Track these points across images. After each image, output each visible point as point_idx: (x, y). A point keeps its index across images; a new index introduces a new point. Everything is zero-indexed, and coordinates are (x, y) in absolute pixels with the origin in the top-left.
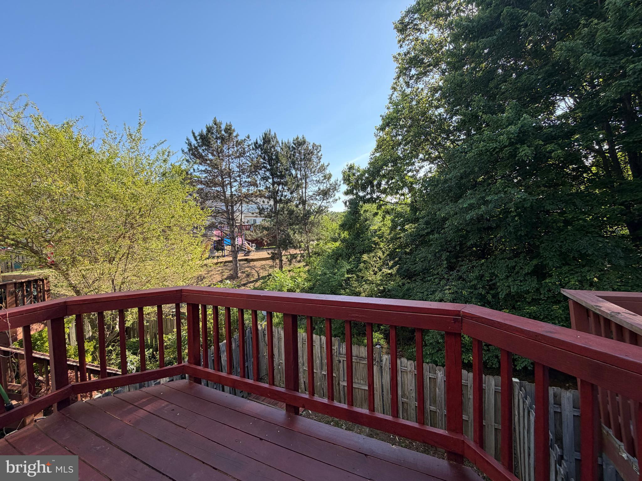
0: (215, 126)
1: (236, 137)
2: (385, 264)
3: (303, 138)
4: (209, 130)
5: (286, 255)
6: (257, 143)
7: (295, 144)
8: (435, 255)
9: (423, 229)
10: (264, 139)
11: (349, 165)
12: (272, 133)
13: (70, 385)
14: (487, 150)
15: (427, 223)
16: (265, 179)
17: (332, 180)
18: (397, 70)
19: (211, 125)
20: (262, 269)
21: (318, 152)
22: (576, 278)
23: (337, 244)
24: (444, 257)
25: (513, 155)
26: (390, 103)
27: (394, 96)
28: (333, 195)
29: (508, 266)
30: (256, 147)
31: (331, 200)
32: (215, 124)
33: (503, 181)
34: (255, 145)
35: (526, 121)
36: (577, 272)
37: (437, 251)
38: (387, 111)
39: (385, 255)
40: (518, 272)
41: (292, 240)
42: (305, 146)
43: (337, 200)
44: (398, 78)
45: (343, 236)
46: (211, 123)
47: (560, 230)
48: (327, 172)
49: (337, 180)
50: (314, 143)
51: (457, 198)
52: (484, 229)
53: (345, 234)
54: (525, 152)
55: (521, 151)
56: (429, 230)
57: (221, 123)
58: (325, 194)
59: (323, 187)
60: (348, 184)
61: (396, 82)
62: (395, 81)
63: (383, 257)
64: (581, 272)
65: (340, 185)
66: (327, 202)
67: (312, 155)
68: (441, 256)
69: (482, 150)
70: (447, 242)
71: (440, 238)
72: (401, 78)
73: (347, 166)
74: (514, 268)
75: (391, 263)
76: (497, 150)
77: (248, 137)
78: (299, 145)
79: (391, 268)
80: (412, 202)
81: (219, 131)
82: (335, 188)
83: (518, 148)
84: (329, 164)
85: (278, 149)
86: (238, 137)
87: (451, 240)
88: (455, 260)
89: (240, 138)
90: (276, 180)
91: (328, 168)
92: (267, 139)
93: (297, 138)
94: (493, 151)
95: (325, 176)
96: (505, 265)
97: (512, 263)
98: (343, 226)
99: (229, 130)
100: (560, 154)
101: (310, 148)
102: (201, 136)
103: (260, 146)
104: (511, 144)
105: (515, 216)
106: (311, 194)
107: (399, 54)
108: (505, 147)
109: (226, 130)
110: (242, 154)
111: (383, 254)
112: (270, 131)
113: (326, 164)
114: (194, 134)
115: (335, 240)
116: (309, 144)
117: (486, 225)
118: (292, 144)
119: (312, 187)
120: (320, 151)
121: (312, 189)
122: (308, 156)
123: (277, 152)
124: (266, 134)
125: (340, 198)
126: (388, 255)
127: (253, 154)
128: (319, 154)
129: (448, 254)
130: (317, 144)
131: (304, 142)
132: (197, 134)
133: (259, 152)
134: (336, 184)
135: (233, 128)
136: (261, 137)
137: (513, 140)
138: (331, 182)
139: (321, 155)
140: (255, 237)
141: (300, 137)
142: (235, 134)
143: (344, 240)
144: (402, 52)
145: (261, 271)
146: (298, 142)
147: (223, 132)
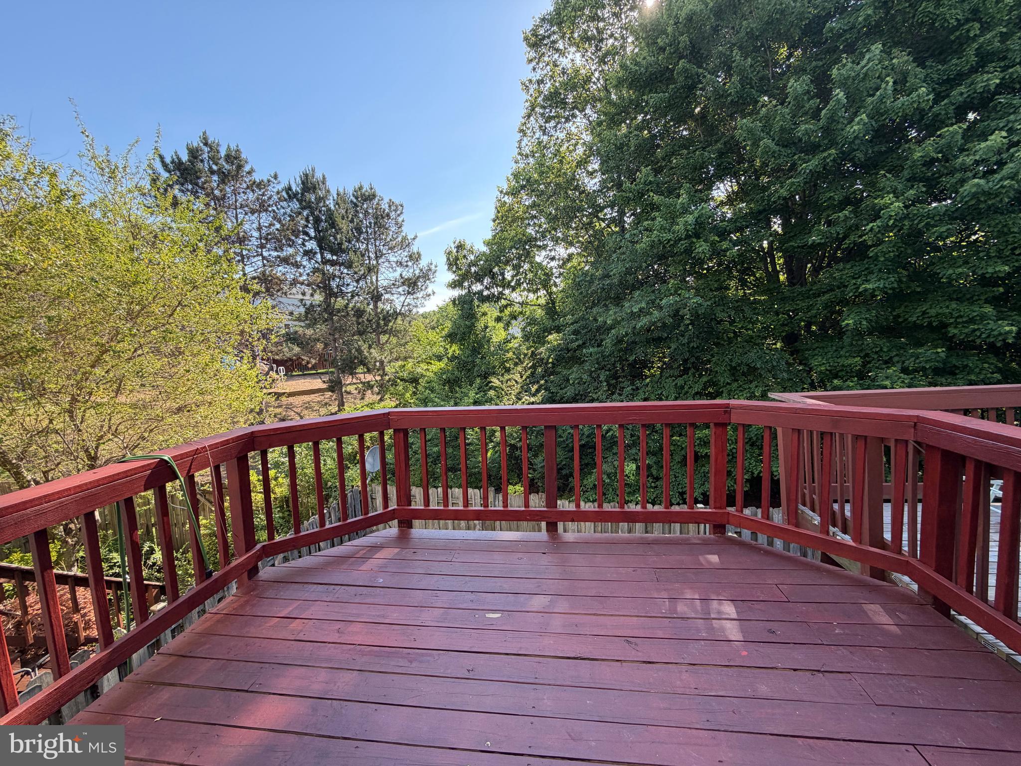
0: (206, 149)
1: (249, 173)
2: (525, 389)
3: (371, 189)
4: (194, 153)
5: (355, 384)
6: (290, 189)
7: (357, 198)
8: (591, 375)
9: (572, 341)
10: (303, 183)
11: (457, 242)
12: (318, 175)
13: (259, 546)
14: (660, 242)
15: (576, 332)
16: (309, 254)
17: (423, 263)
18: (528, 104)
19: (195, 145)
20: (307, 408)
21: (399, 215)
22: (745, 395)
23: (442, 365)
24: (602, 378)
25: (688, 251)
26: (519, 154)
27: (523, 144)
28: (423, 288)
29: (677, 384)
30: (289, 196)
31: (420, 295)
32: (206, 144)
33: (676, 282)
34: (288, 193)
35: (704, 211)
36: (745, 389)
37: (593, 369)
38: (515, 166)
39: (524, 377)
40: (687, 392)
41: (366, 358)
42: (375, 202)
43: (429, 295)
44: (529, 116)
45: (450, 352)
46: (196, 142)
47: (730, 341)
48: (415, 248)
49: (431, 264)
50: (390, 200)
51: (618, 300)
52: (653, 340)
53: (454, 349)
54: (702, 247)
55: (697, 246)
56: (580, 342)
57: (218, 145)
58: (412, 285)
59: (408, 274)
60: (454, 272)
61: (525, 123)
62: (523, 121)
63: (520, 380)
64: (750, 388)
65: (435, 272)
66: (414, 299)
67: (388, 219)
68: (598, 377)
69: (654, 241)
70: (604, 357)
71: (597, 353)
72: (532, 118)
73: (454, 243)
74: (682, 387)
75: (534, 388)
76: (672, 242)
77: (276, 177)
78: (365, 200)
79: (534, 395)
80: (548, 303)
81: (214, 159)
82: (426, 275)
83: (694, 243)
84: (416, 236)
85: (331, 203)
86: (253, 174)
87: (610, 355)
88: (614, 381)
89: (257, 177)
90: (329, 256)
91: (416, 242)
92: (309, 185)
93: (361, 188)
94: (667, 243)
95: (410, 256)
96: (674, 384)
97: (680, 382)
98: (451, 337)
99: (233, 158)
100: (735, 254)
101: (385, 206)
102: (178, 165)
103: (295, 195)
104: (688, 237)
105: (688, 325)
106: (385, 283)
107: (530, 81)
108: (680, 239)
109: (228, 158)
110: (263, 207)
111: (522, 377)
112: (313, 170)
113: (410, 237)
114: (162, 158)
115: (439, 358)
116: (382, 200)
117: (656, 334)
118: (352, 197)
119: (387, 272)
120: (402, 213)
121: (386, 276)
122: (380, 219)
123: (329, 210)
124: (306, 175)
125: (434, 293)
126: (528, 377)
127: (284, 208)
128: (400, 219)
129: (608, 373)
130: (397, 202)
131: (374, 196)
132: (168, 160)
133: (295, 205)
134: (430, 270)
135: (243, 156)
136: (298, 180)
137: (690, 233)
138: (421, 267)
139: (403, 221)
140: (288, 355)
141: (366, 188)
142: (247, 168)
143: (453, 358)
144: (534, 79)
145: (306, 412)
146: (363, 195)
147: (222, 162)
